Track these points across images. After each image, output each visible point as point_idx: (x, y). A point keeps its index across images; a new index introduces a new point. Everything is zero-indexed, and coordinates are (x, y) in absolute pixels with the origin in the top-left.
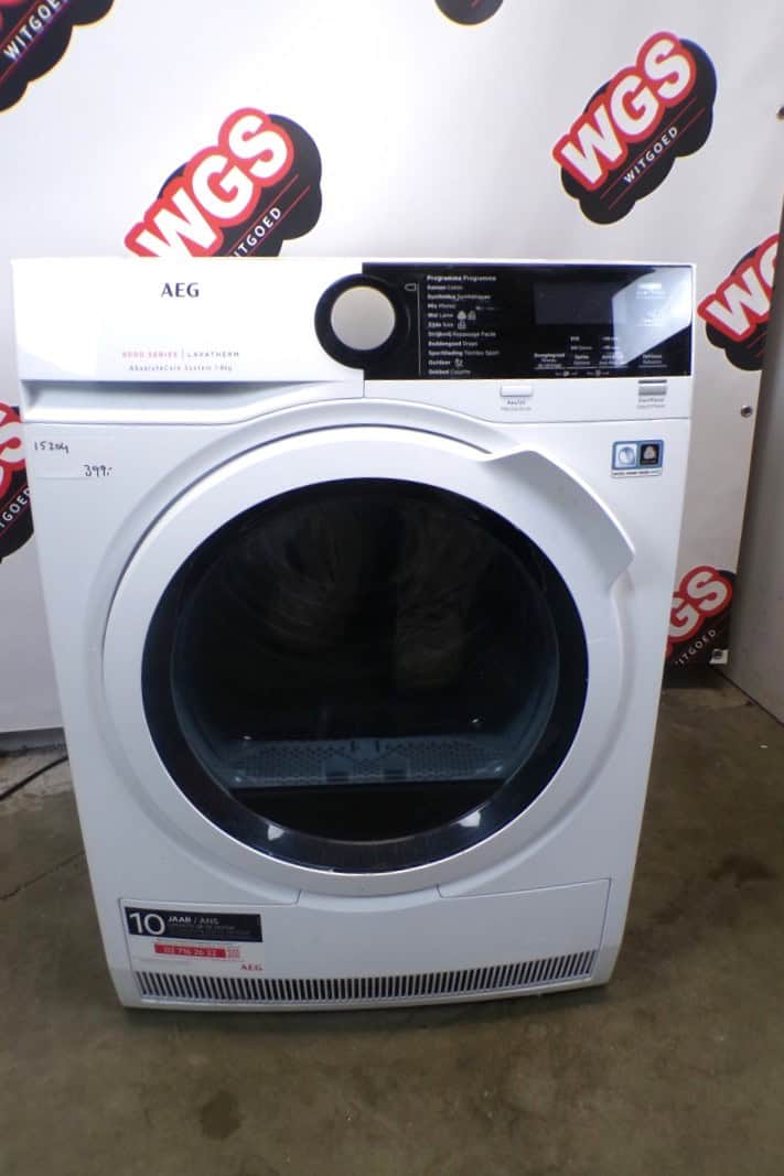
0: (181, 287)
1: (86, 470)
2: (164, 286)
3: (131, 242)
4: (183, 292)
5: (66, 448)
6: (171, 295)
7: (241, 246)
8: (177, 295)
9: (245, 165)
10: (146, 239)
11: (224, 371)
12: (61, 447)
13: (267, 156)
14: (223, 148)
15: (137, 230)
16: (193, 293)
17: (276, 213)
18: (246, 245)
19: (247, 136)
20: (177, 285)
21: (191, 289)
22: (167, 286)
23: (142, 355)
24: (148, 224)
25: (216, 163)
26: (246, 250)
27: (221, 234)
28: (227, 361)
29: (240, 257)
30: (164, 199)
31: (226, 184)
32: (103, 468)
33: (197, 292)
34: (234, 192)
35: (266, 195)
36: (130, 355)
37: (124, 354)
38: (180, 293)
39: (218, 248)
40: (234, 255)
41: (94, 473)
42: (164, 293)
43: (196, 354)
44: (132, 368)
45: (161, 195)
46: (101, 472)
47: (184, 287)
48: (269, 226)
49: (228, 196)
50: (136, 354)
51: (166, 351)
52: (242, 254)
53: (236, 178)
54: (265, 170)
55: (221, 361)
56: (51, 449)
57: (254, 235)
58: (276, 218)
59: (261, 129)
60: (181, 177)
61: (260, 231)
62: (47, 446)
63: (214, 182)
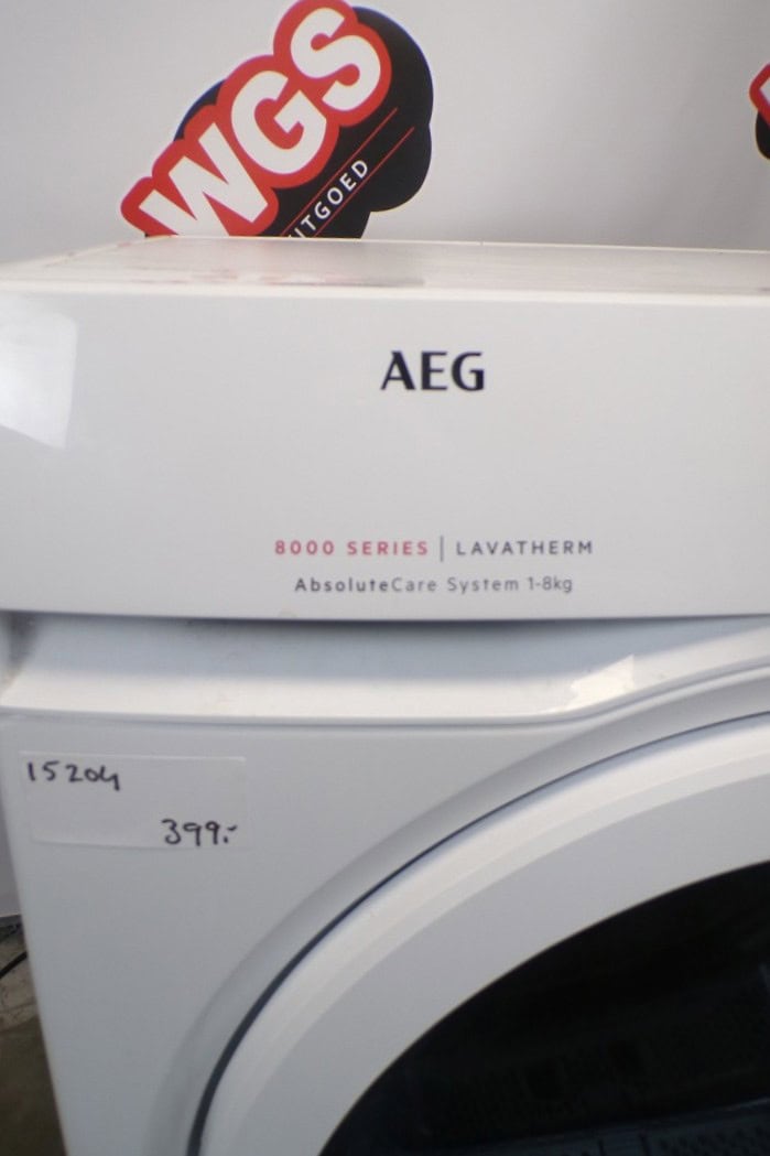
0: (435, 362)
1: (165, 830)
2: (389, 358)
3: (132, 209)
4: (443, 379)
5: (115, 778)
6: (409, 385)
7: (306, 220)
8: (426, 385)
9: (315, 90)
10: (155, 205)
11: (554, 592)
12: (100, 776)
13: (349, 75)
14: (280, 59)
15: (141, 190)
16: (469, 380)
17: (360, 168)
18: (314, 219)
19: (319, 42)
20: (426, 357)
21: (467, 365)
22: (398, 359)
23: (329, 548)
24: (160, 180)
25: (269, 84)
26: (313, 228)
27: (276, 200)
28: (560, 566)
29: (303, 239)
30: (186, 142)
31: (285, 120)
32: (214, 827)
33: (479, 375)
34: (298, 131)
35: (348, 137)
36: (296, 548)
37: (280, 548)
38: (435, 379)
39: (270, 221)
40: (295, 235)
41: (188, 838)
42: (389, 378)
43: (477, 548)
44: (301, 585)
45: (180, 135)
46: (206, 835)
47: (443, 363)
48: (350, 188)
49: (288, 139)
50: (312, 548)
51: (394, 536)
52: (308, 233)
53: (298, 111)
54: (347, 99)
55: (545, 565)
56: (73, 779)
57: (325, 203)
58: (361, 176)
59: (342, 32)
60: (213, 105)
61: (335, 196)
62: (63, 774)
63: (266, 114)
